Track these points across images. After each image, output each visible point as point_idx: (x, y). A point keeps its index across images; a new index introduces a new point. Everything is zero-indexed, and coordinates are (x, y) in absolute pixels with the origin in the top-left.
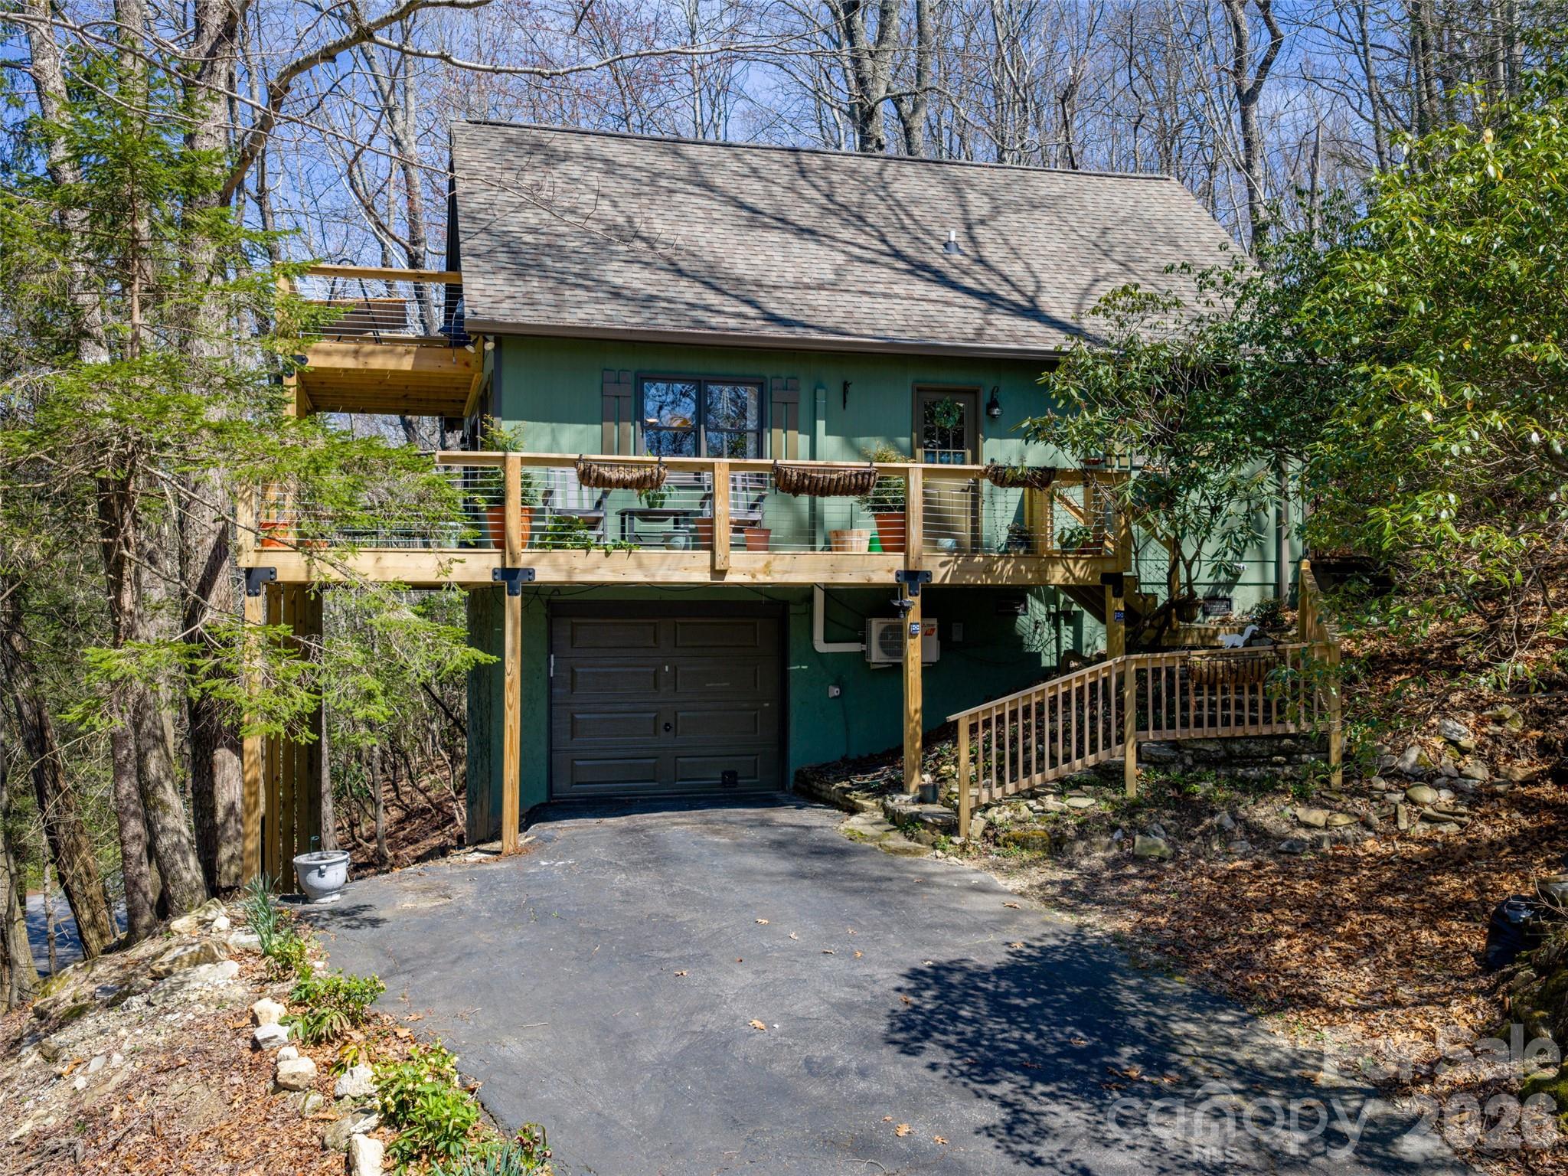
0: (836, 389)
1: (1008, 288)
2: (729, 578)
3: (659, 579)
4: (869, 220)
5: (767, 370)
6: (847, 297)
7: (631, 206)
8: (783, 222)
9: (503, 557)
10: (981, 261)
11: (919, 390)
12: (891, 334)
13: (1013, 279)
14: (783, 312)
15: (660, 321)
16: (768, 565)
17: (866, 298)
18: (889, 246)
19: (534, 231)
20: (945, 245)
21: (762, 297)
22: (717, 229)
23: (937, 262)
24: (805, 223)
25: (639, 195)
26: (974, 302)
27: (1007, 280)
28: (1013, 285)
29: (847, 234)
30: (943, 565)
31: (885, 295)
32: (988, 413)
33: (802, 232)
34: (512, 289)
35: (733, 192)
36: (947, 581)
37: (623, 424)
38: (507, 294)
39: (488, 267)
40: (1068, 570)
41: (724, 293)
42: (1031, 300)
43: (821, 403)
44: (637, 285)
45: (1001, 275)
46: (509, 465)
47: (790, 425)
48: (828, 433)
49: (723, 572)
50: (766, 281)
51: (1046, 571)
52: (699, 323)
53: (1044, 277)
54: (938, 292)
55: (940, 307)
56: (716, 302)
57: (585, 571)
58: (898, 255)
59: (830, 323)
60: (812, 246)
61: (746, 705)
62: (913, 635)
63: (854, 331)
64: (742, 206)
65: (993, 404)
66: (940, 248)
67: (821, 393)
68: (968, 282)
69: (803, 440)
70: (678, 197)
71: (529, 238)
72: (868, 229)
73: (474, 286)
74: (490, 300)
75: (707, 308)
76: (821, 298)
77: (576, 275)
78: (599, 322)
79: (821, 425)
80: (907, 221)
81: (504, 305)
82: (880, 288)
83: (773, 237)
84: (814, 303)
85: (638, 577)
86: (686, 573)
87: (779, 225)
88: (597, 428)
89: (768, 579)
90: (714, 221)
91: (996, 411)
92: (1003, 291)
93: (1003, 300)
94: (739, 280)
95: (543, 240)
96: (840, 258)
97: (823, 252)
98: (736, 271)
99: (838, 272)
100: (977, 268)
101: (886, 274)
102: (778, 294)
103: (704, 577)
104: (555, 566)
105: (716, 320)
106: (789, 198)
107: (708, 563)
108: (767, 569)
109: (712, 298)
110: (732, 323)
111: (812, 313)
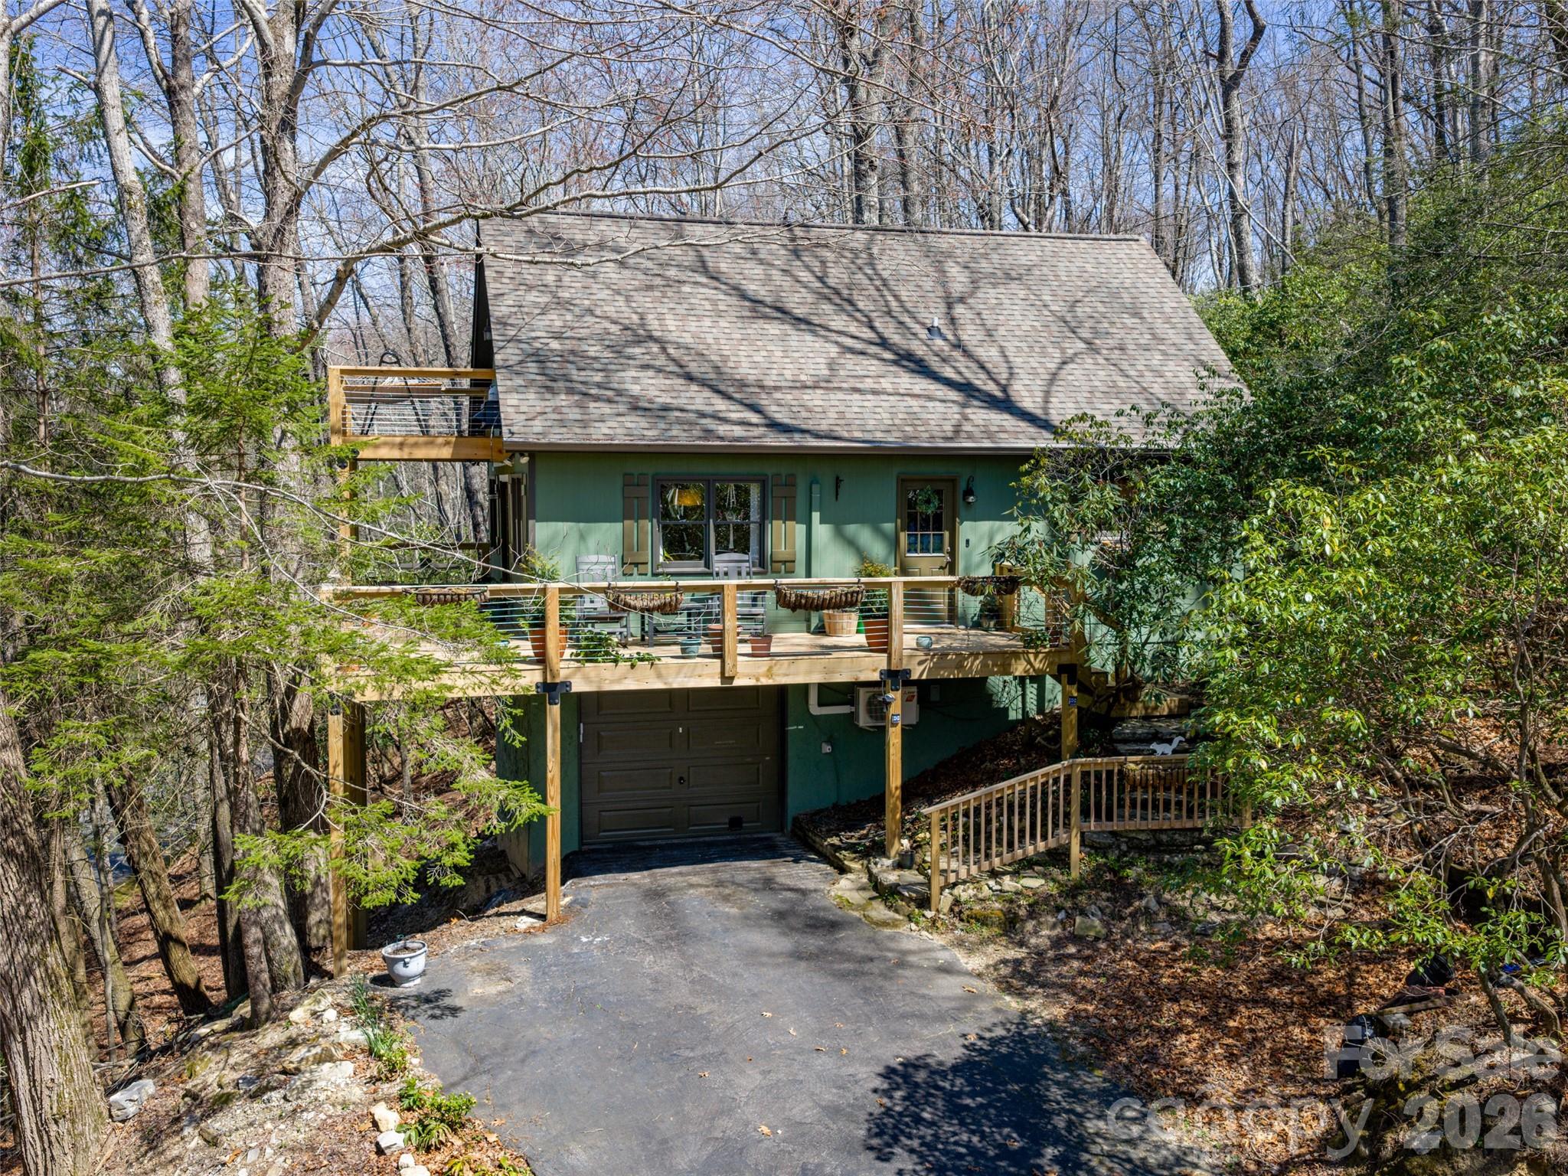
0: (829, 482)
1: (983, 376)
2: (737, 683)
3: (675, 686)
4: (861, 305)
5: (769, 469)
6: (840, 395)
7: (643, 300)
8: (782, 312)
9: (545, 673)
10: (958, 345)
11: (903, 480)
12: (879, 435)
13: (989, 366)
14: (782, 417)
15: (674, 433)
16: (770, 669)
17: (856, 396)
18: (877, 333)
19: (558, 336)
20: (929, 330)
21: (764, 401)
22: (723, 323)
23: (920, 350)
24: (799, 312)
25: (650, 288)
26: (953, 395)
27: (983, 367)
28: (988, 373)
29: (838, 322)
30: (921, 663)
31: (875, 392)
32: (964, 499)
33: (801, 322)
34: (543, 403)
35: (737, 279)
36: (924, 677)
37: (641, 522)
38: (538, 409)
39: (519, 381)
40: (1029, 662)
41: (730, 398)
42: (1004, 389)
43: (816, 496)
44: (652, 392)
45: (978, 362)
46: (548, 595)
47: (790, 516)
48: (821, 522)
49: (732, 678)
50: (768, 383)
51: (1010, 665)
52: (708, 433)
53: (1017, 361)
54: (922, 385)
55: (922, 402)
56: (723, 408)
57: (612, 682)
58: (884, 343)
59: (824, 426)
60: (808, 337)
61: (749, 760)
62: (894, 725)
63: (846, 435)
64: (744, 296)
65: (969, 492)
66: (923, 334)
67: (816, 488)
68: (948, 372)
69: (800, 529)
70: (686, 289)
71: (555, 345)
72: (858, 315)
73: (510, 402)
74: (524, 417)
75: (716, 417)
76: (815, 399)
77: (599, 385)
78: (621, 440)
79: (816, 516)
80: (894, 304)
81: (536, 422)
82: (868, 384)
83: (774, 329)
84: (810, 404)
85: (658, 685)
86: (699, 680)
87: (779, 315)
88: (619, 526)
89: (770, 682)
90: (720, 314)
91: (971, 499)
92: (980, 381)
93: (978, 390)
94: (742, 384)
95: (569, 345)
96: (834, 350)
97: (819, 344)
98: (741, 371)
99: (832, 366)
100: (957, 354)
101: (873, 366)
102: (778, 395)
103: (716, 683)
104: (587, 679)
105: (722, 429)
106: (787, 283)
107: (719, 670)
108: (769, 673)
109: (720, 405)
110: (738, 431)
111: (808, 415)
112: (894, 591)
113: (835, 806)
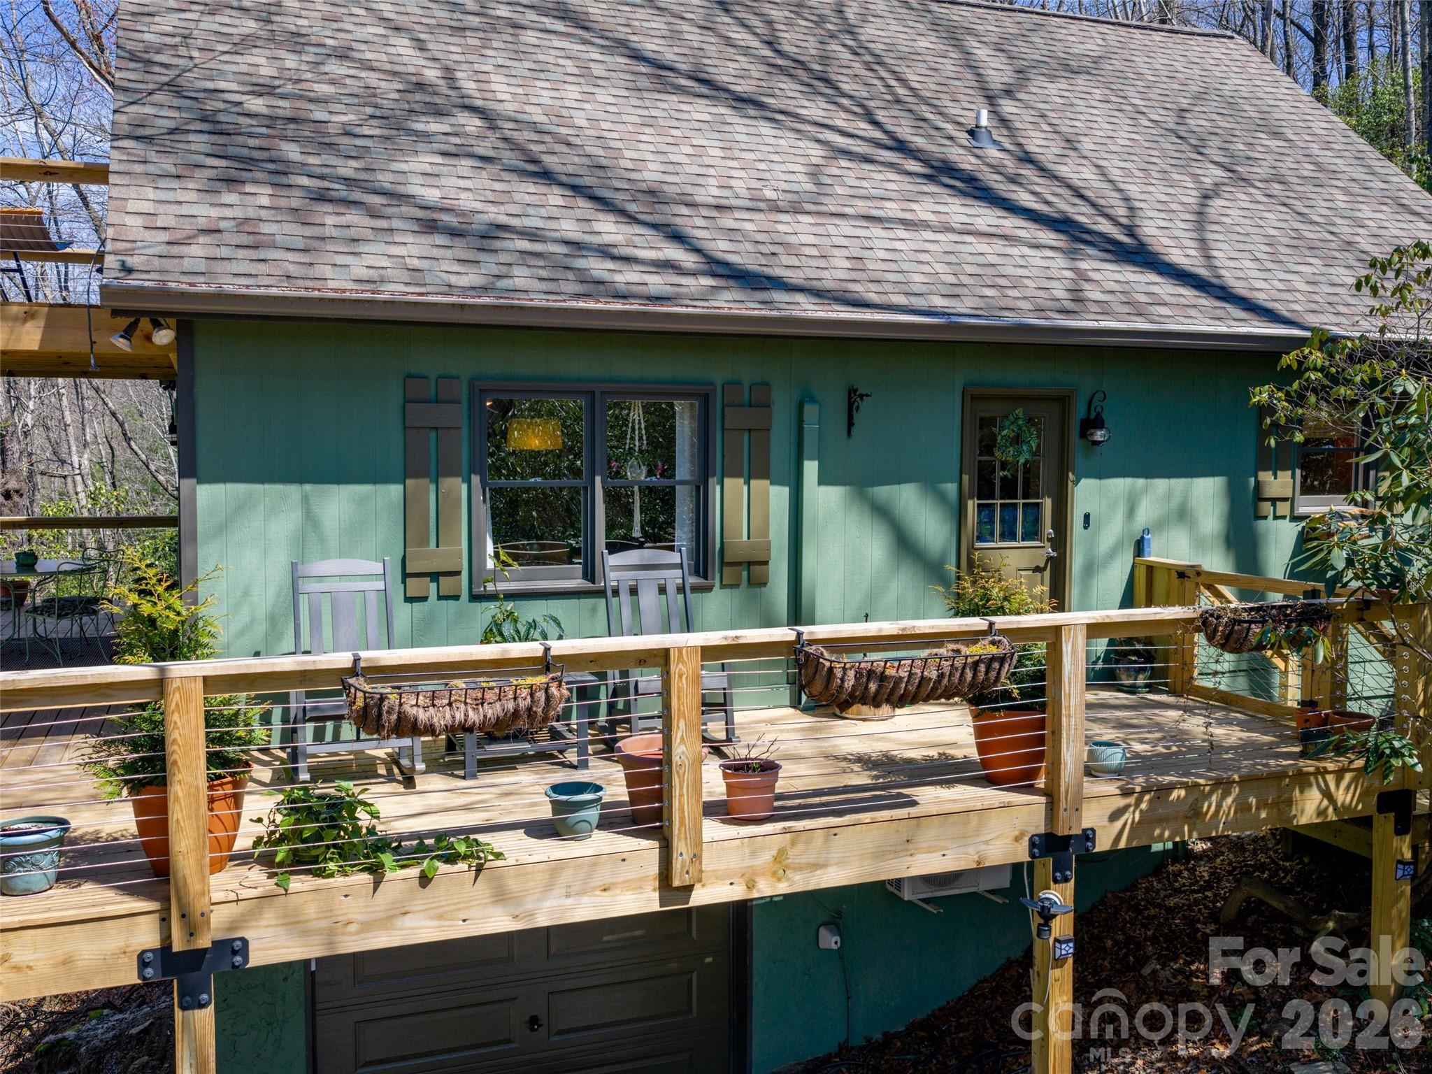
0: (838, 401)
1: (1088, 210)
2: (700, 897)
3: (542, 921)
4: (845, 87)
5: (717, 371)
6: (846, 227)
7: (451, 49)
8: (710, 87)
9: (165, 921)
10: (1027, 158)
11: (974, 398)
12: (938, 302)
13: (1088, 193)
14: (743, 258)
15: (519, 283)
16: (780, 856)
17: (876, 231)
18: (886, 132)
19: (265, 89)
20: (972, 133)
21: (695, 226)
22: (602, 96)
23: (967, 162)
24: (741, 88)
25: (460, 30)
26: (1048, 236)
27: (1082, 197)
28: (1094, 205)
29: (815, 109)
30: (1114, 816)
31: (906, 223)
32: (1084, 434)
33: (741, 102)
34: (215, 212)
35: (623, 33)
36: (1122, 845)
37: (449, 483)
38: (202, 223)
39: (166, 164)
40: (1327, 794)
41: (632, 219)
42: (1131, 231)
43: (811, 428)
44: (468, 202)
45: (1069, 187)
46: (174, 699)
47: (758, 469)
48: (823, 481)
49: (688, 889)
50: (701, 196)
51: (1290, 802)
52: (599, 286)
53: (1133, 190)
54: (987, 217)
55: (999, 246)
56: (619, 239)
57: (367, 927)
58: (901, 146)
59: (829, 279)
60: (765, 129)
61: (673, 965)
62: (1059, 962)
63: (875, 298)
64: (637, 56)
65: (1098, 423)
66: (963, 137)
67: (810, 411)
68: (1024, 198)
69: (779, 496)
70: (530, 37)
71: (256, 104)
72: (845, 101)
73: (132, 206)
74: (165, 236)
75: (605, 252)
76: (801, 229)
77: (347, 180)
78: (395, 290)
79: (811, 468)
80: (901, 91)
81: (195, 250)
82: (892, 209)
83: (700, 110)
84: (793, 239)
85: (499, 922)
86: (605, 898)
87: (704, 90)
88: (396, 490)
89: (783, 888)
90: (595, 81)
91: (1099, 435)
92: (1082, 213)
93: (1089, 232)
94: (653, 194)
95: (284, 107)
96: (816, 153)
97: (786, 141)
98: (646, 175)
99: (814, 173)
100: (1028, 172)
101: (895, 183)
102: (727, 221)
103: (646, 901)
104: (295, 924)
105: (627, 277)
106: (712, 46)
107: (654, 869)
108: (781, 864)
109: (608, 229)
110: (656, 282)
111: (793, 261)
112: (1067, 648)
113: (844, 1049)
